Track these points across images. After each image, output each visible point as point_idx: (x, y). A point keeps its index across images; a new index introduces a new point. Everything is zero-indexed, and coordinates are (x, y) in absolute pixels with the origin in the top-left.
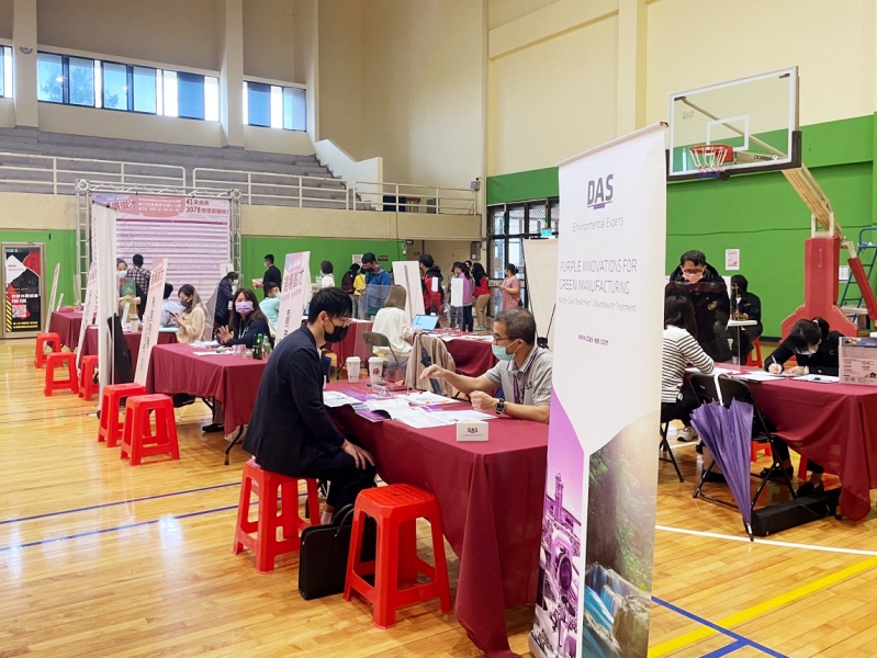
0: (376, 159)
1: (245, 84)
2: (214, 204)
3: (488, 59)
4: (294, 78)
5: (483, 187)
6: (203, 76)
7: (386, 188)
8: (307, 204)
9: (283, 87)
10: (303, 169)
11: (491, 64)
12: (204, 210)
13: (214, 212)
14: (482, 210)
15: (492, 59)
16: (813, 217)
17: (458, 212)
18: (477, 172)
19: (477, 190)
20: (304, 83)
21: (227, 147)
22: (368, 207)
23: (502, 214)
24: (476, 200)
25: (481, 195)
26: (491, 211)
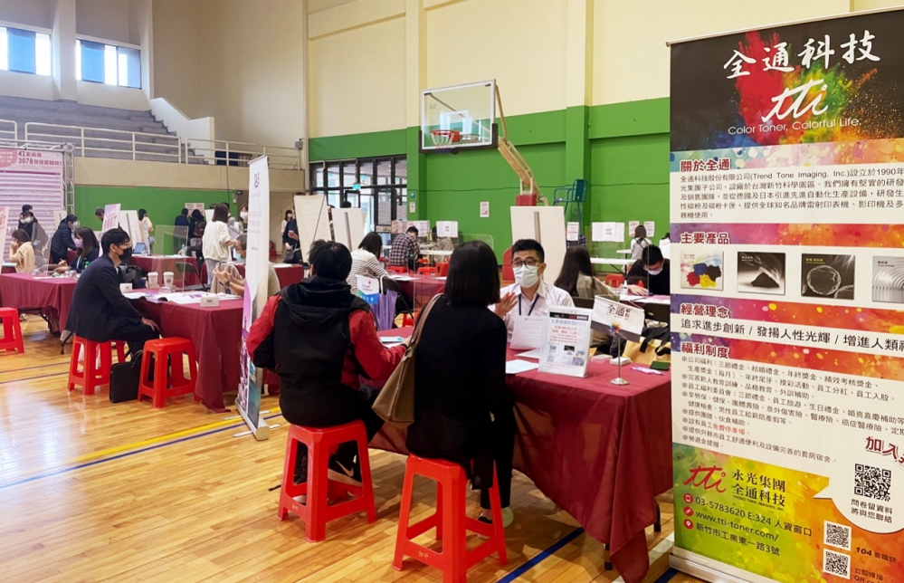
0: (208, 118)
1: (78, 42)
2: (46, 156)
3: (307, 39)
4: (129, 40)
5: (305, 146)
6: (35, 33)
7: (217, 145)
8: (139, 158)
9: (117, 47)
10: (138, 124)
11: (310, 43)
12: (36, 162)
13: (46, 163)
14: (305, 166)
15: (311, 39)
16: (521, 181)
17: (284, 167)
18: (299, 133)
19: (300, 149)
20: (139, 44)
21: (60, 101)
22: (201, 161)
23: (322, 169)
24: (300, 157)
25: (304, 153)
26: (313, 167)
